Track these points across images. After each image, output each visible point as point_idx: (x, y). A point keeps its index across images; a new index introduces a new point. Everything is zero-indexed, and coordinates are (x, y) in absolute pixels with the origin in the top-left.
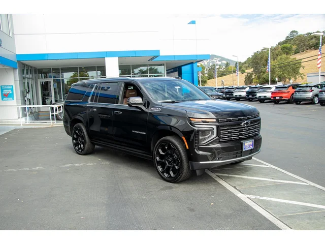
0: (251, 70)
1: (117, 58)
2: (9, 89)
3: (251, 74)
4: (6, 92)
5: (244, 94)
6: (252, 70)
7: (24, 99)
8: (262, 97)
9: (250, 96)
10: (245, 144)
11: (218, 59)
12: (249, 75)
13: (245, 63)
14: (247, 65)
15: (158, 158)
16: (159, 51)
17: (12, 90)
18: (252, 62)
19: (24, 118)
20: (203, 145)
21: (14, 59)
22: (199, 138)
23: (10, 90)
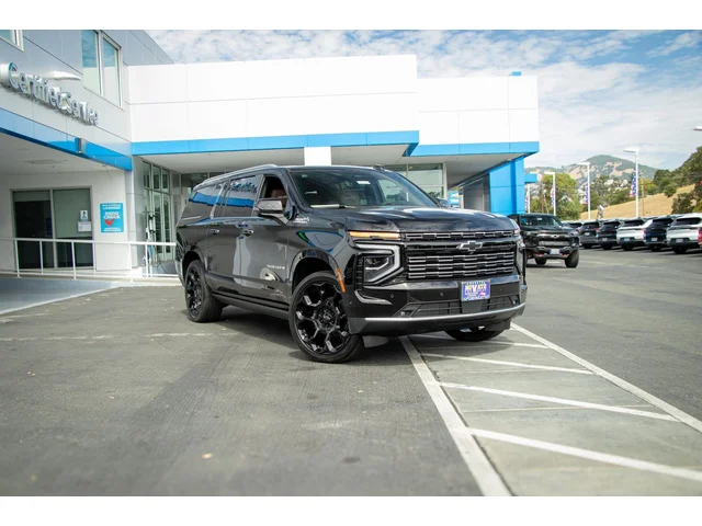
0: (689, 189)
1: (329, 148)
2: (115, 210)
3: (689, 197)
4: (109, 216)
5: (639, 235)
6: (693, 187)
7: (144, 231)
8: (678, 241)
9: (654, 240)
10: (467, 288)
11: (616, 165)
12: (683, 198)
13: (678, 171)
14: (680, 176)
15: (299, 314)
16: (417, 133)
17: (121, 211)
18: (692, 170)
19: (140, 269)
20: (372, 284)
21: (127, 152)
22: (363, 269)
23: (117, 213)
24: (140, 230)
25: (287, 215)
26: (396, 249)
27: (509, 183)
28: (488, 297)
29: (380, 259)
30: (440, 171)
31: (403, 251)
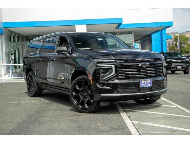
1: (86, 25)
7: (9, 59)
10: (142, 82)
15: (74, 93)
16: (121, 19)
19: (8, 75)
20: (104, 80)
21: (2, 26)
22: (100, 75)
24: (7, 59)
25: (69, 52)
26: (113, 66)
27: (160, 39)
28: (151, 86)
29: (107, 70)
30: (131, 35)
31: (116, 67)
